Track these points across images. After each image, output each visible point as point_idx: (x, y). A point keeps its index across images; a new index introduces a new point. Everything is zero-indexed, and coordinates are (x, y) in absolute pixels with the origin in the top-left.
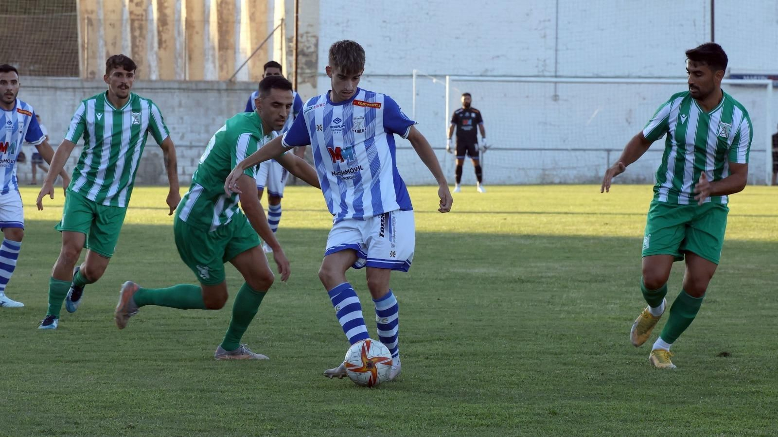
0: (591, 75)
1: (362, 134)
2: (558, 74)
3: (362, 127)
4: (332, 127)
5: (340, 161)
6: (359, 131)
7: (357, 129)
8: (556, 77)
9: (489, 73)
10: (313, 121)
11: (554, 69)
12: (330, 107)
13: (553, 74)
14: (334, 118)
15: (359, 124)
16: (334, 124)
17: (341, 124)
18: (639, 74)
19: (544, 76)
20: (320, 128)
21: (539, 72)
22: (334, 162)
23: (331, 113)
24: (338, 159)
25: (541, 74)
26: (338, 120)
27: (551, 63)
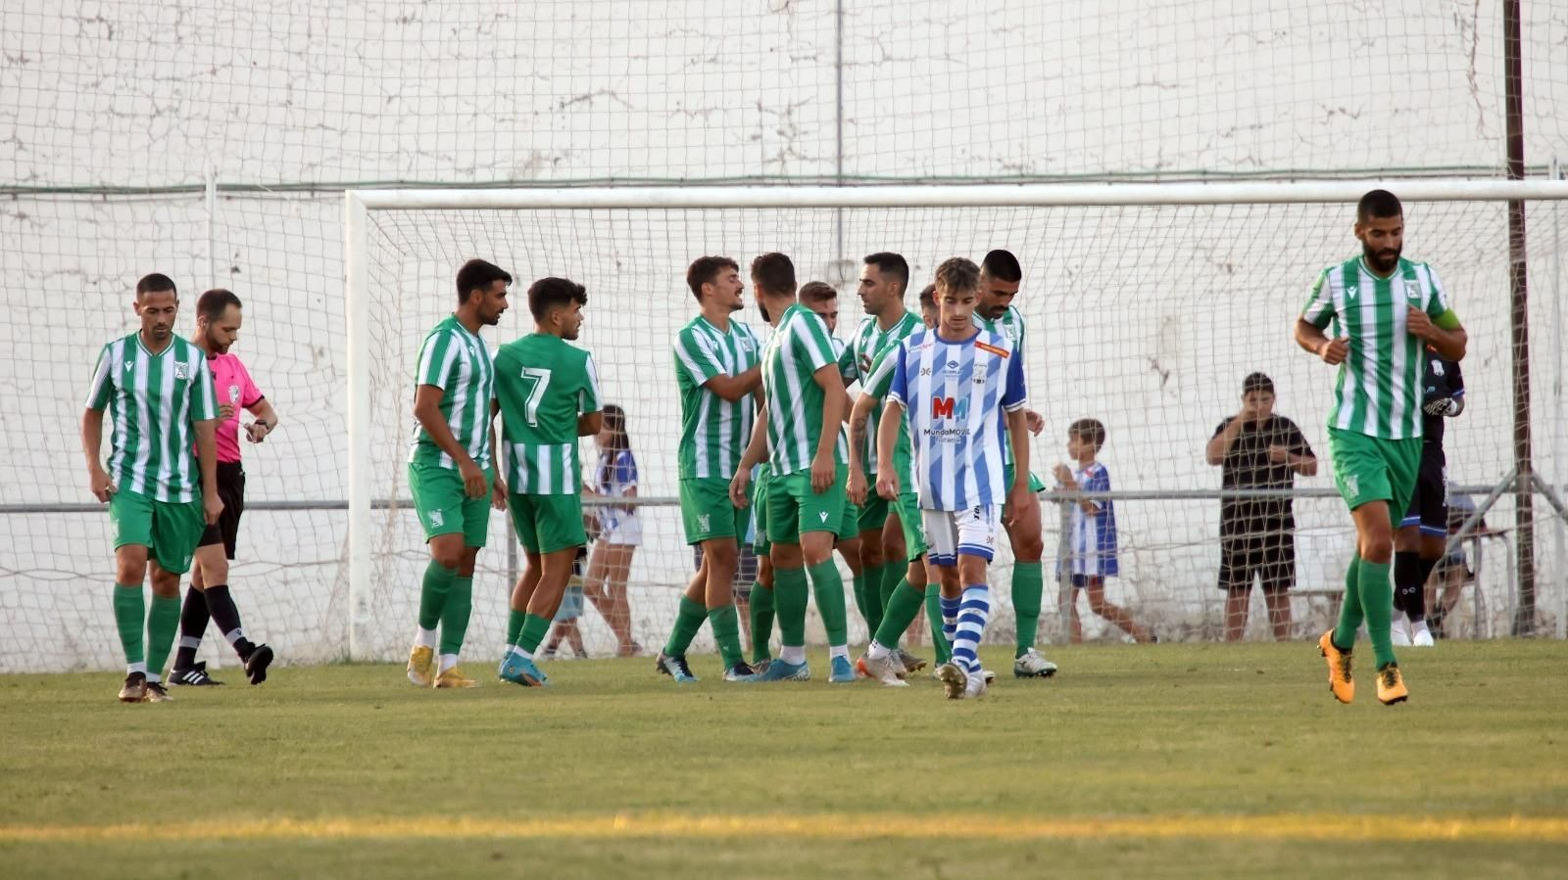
0: (995, 170)
1: (982, 385)
2: (848, 169)
3: (983, 377)
4: (945, 372)
5: (945, 416)
6: (979, 381)
7: (977, 378)
8: (841, 181)
9: (545, 175)
10: (918, 363)
11: (831, 149)
12: (942, 346)
13: (830, 169)
14: (948, 360)
15: (981, 371)
16: (948, 368)
17: (957, 369)
18: (1208, 162)
19: (789, 181)
20: (926, 372)
21: (765, 162)
22: (936, 416)
23: (944, 354)
24: (943, 413)
25: (774, 169)
26: (954, 364)
27: (817, 118)
